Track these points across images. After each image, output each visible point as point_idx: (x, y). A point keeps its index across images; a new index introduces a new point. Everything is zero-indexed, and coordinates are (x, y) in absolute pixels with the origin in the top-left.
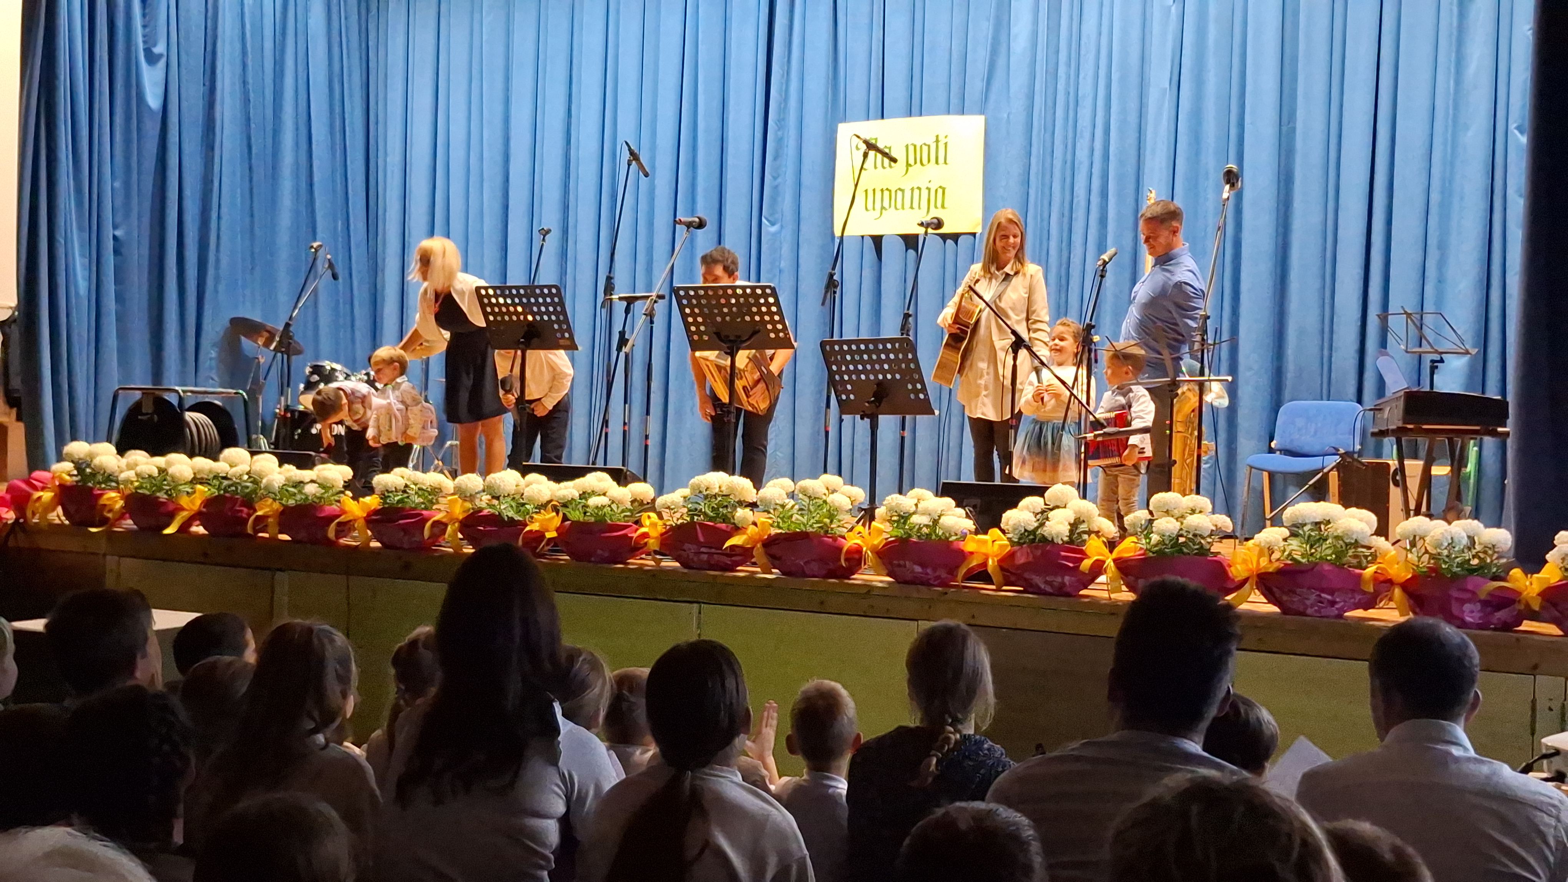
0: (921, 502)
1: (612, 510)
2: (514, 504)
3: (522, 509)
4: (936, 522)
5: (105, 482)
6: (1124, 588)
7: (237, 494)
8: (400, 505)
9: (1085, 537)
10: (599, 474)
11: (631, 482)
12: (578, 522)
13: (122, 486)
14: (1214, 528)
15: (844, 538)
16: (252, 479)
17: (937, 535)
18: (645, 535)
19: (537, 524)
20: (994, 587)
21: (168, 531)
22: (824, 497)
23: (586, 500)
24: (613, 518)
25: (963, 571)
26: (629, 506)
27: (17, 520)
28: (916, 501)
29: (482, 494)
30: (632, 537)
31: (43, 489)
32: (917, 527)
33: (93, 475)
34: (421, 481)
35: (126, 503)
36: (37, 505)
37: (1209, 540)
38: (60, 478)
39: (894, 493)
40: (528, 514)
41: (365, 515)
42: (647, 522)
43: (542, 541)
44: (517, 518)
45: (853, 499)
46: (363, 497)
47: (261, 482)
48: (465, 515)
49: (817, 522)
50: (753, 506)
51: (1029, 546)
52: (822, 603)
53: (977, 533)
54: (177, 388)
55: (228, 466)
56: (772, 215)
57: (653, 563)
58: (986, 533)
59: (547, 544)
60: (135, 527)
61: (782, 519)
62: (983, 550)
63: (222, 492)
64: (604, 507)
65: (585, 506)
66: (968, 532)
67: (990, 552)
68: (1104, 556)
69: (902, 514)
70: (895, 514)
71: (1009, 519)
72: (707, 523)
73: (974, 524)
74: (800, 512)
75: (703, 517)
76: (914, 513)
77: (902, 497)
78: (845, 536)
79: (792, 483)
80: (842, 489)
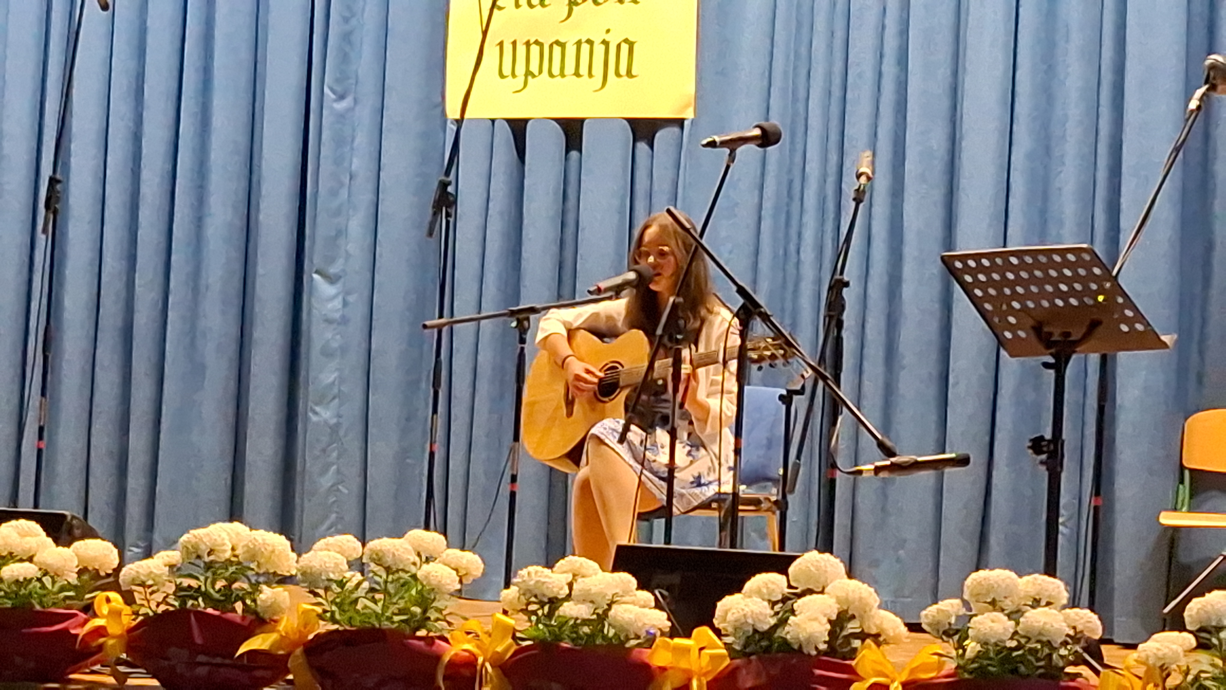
0: (580, 580)
1: (43, 587)
4: (603, 615)
9: (857, 643)
10: (22, 522)
11: (79, 539)
14: (1072, 633)
15: (446, 640)
17: (604, 637)
18: (100, 631)
22: (413, 569)
24: (44, 599)
26: (73, 579)
28: (570, 577)
30: (77, 635)
32: (571, 622)
37: (1063, 652)
39: (532, 564)
42: (105, 610)
45: (464, 572)
49: (401, 612)
50: (290, 581)
51: (760, 659)
53: (673, 633)
57: (113, 680)
58: (688, 636)
61: (339, 605)
62: (684, 665)
64: (31, 580)
66: (659, 633)
67: (695, 667)
68: (887, 676)
69: (546, 600)
70: (533, 599)
71: (726, 613)
72: (210, 610)
73: (669, 619)
74: (370, 595)
75: (203, 600)
76: (569, 597)
77: (547, 571)
78: (448, 636)
79: (359, 544)
80: (444, 555)
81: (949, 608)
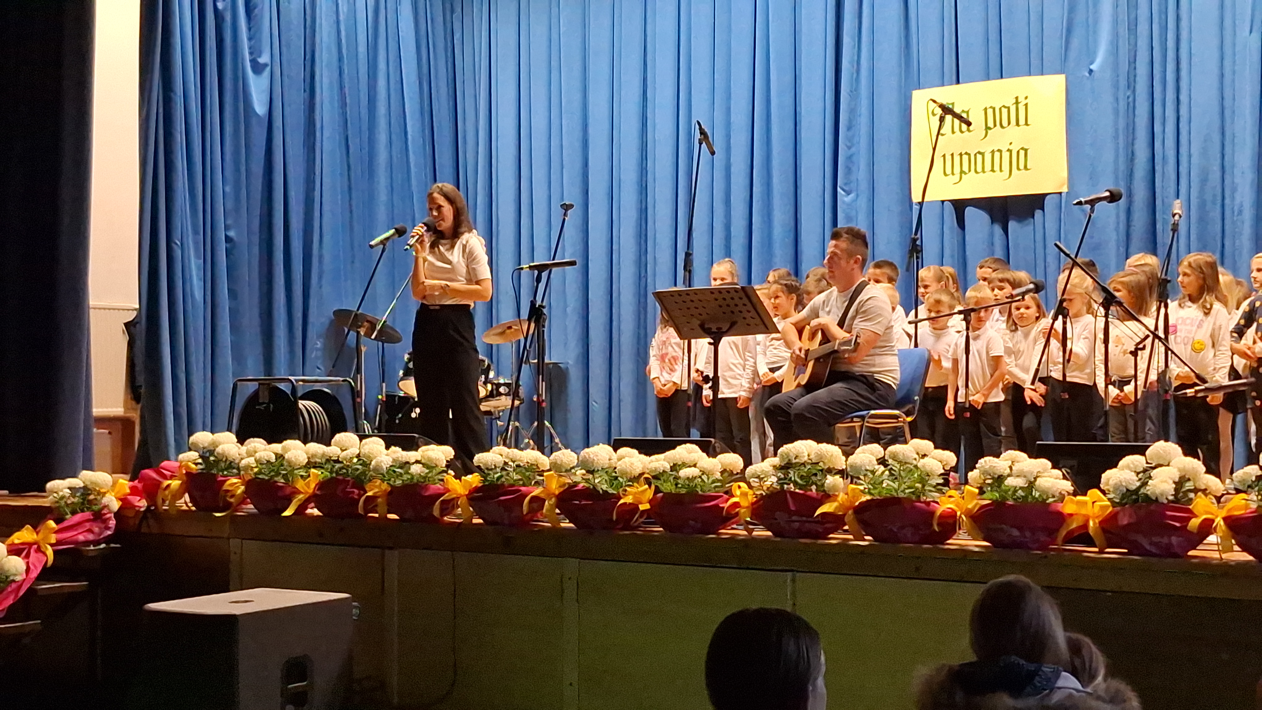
0: (1016, 464)
1: (703, 480)
2: (607, 478)
3: (615, 482)
4: (1031, 485)
5: (226, 469)
6: (1236, 548)
7: (349, 476)
8: (499, 483)
9: (1192, 495)
10: (688, 445)
11: (720, 454)
12: (670, 494)
13: (242, 473)
15: (937, 503)
16: (361, 462)
17: (1034, 498)
18: (736, 505)
19: (631, 497)
20: (1096, 550)
21: (287, 513)
22: (915, 462)
23: (678, 472)
24: (704, 488)
25: (1063, 533)
26: (718, 476)
27: (148, 507)
28: (1010, 463)
29: (576, 469)
30: (723, 508)
31: (172, 477)
32: (1012, 489)
33: (217, 462)
34: (518, 458)
35: (246, 488)
36: (167, 492)
38: (187, 467)
40: (621, 487)
41: (467, 493)
42: (738, 492)
43: (637, 513)
44: (611, 491)
45: (945, 463)
46: (466, 476)
47: (370, 464)
48: (562, 489)
49: (909, 488)
50: (842, 473)
51: (1131, 507)
52: (917, 569)
53: (1075, 494)
54: (290, 378)
55: (339, 449)
56: (846, 184)
57: (745, 533)
58: (1085, 495)
59: (641, 516)
60: (255, 511)
61: (873, 485)
62: (1083, 512)
63: (334, 475)
64: (695, 478)
65: (676, 478)
66: (1066, 494)
67: (1091, 514)
68: (1212, 514)
69: (996, 476)
70: (989, 477)
71: (1108, 480)
72: (797, 491)
73: (1072, 485)
74: (891, 478)
75: (794, 486)
76: (1009, 476)
77: (996, 459)
78: (938, 501)
79: (882, 449)
80: (932, 454)
81: (1251, 471)
